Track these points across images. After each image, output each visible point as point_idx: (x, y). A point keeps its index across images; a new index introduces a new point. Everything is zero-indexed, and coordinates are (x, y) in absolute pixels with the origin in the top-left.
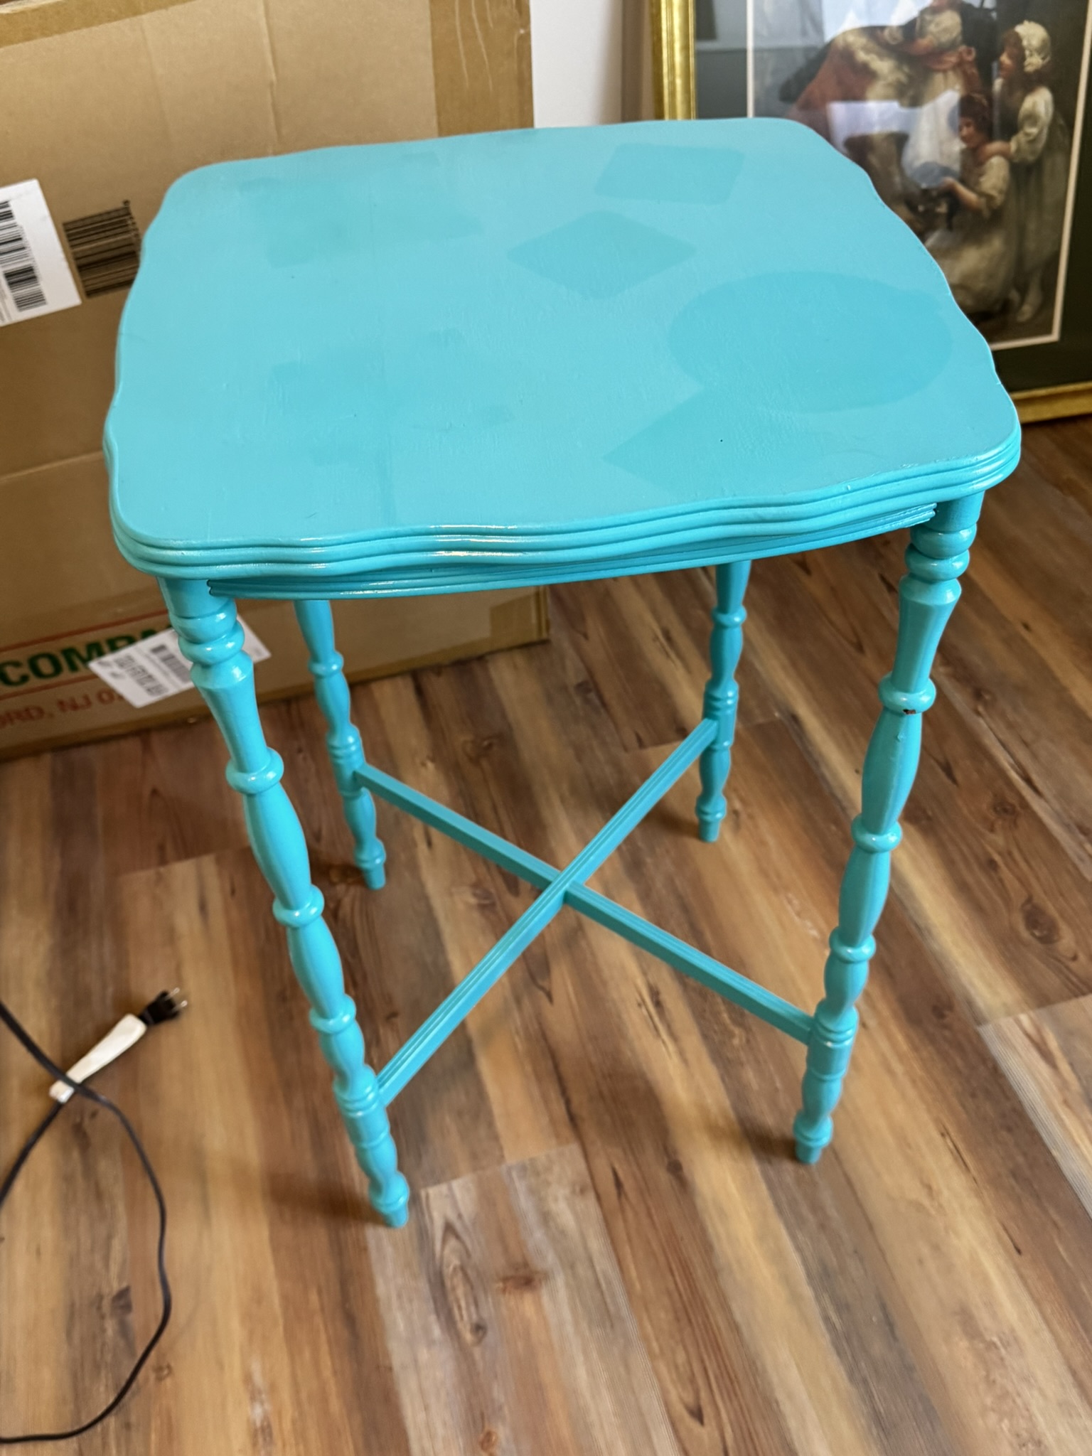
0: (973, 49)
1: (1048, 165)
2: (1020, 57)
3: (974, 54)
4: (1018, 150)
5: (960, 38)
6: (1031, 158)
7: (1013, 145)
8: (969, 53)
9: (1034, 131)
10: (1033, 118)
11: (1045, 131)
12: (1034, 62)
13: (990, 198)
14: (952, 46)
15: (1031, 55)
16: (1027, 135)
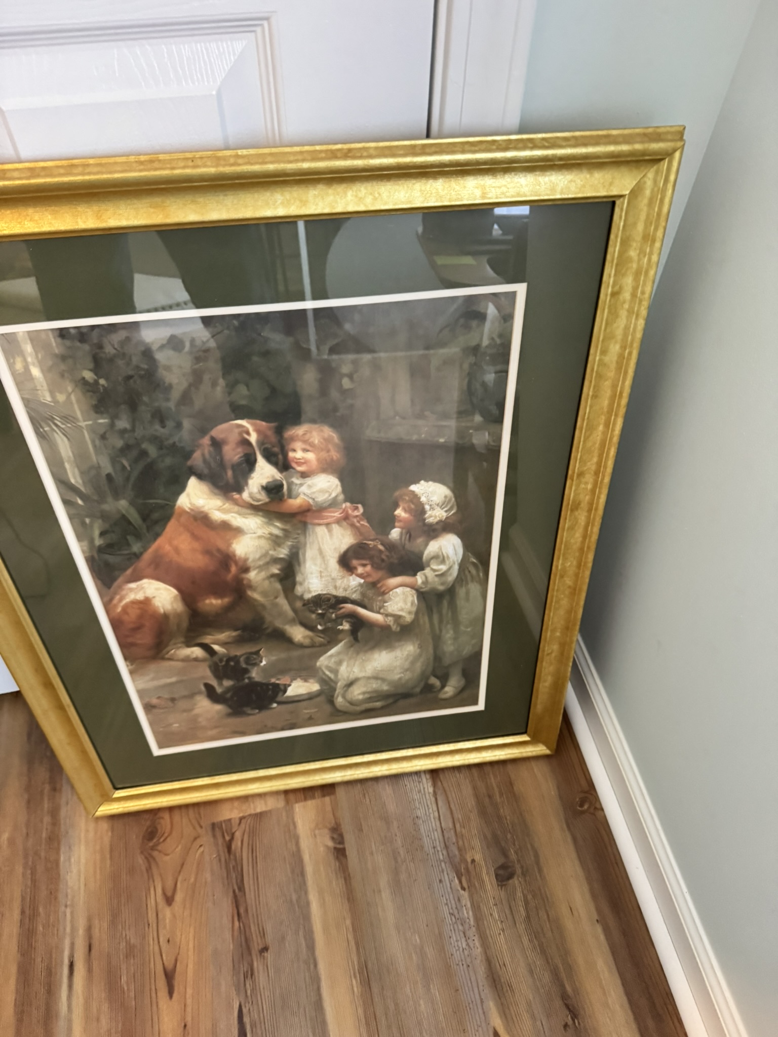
0: (360, 506)
1: (461, 592)
2: (419, 511)
3: (361, 510)
4: (426, 582)
5: (341, 497)
6: (441, 588)
7: (419, 578)
8: (357, 508)
9: (443, 568)
10: (440, 558)
11: (456, 567)
12: (435, 515)
13: (397, 618)
14: (333, 504)
15: (432, 508)
16: (434, 571)
